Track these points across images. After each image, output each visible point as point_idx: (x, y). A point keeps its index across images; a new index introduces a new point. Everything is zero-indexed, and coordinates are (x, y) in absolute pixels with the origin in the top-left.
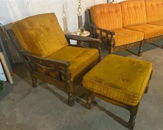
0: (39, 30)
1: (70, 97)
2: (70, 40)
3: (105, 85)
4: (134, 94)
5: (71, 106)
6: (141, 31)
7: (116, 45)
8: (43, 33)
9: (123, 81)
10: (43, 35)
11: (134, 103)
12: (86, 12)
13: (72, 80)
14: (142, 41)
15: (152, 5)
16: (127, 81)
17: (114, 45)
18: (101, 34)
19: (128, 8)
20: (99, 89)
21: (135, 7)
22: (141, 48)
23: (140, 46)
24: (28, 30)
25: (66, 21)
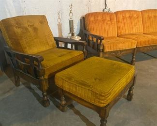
0: (26, 29)
1: (44, 96)
2: (59, 42)
3: (74, 82)
4: (102, 93)
5: (45, 107)
6: (134, 39)
7: (105, 51)
8: (29, 32)
9: (95, 79)
10: (29, 34)
11: (102, 103)
12: (81, 20)
13: (46, 77)
14: (134, 49)
15: (149, 17)
16: (100, 80)
17: (103, 50)
18: (93, 40)
19: (123, 18)
20: (68, 87)
21: (130, 17)
22: (134, 56)
23: (133, 54)
24: (15, 28)
25: (61, 27)
